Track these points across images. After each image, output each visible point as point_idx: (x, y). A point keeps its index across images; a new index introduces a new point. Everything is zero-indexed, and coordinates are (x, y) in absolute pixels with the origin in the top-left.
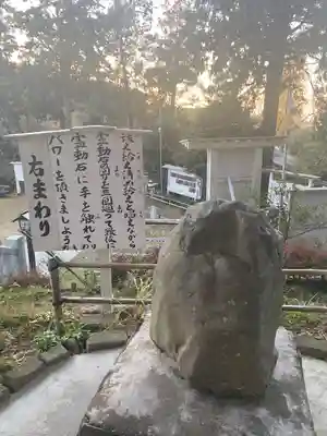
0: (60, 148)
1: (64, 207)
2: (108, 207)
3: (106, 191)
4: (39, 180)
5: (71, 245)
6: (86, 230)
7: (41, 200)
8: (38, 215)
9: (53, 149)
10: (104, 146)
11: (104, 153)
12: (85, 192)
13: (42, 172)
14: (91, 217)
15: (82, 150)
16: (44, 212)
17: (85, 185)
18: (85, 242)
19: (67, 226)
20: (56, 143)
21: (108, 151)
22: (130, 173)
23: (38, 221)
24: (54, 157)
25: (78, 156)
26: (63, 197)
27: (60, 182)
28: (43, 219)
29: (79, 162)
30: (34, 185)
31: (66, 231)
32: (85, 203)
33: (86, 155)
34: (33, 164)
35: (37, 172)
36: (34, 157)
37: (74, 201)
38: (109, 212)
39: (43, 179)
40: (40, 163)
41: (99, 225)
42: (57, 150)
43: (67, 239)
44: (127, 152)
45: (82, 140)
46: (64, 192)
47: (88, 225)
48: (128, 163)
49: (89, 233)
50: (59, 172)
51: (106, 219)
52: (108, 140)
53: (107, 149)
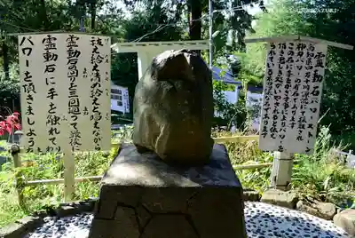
0: (31, 49)
1: (30, 109)
2: (75, 109)
3: (73, 93)
5: (35, 148)
6: (51, 132)
9: (23, 50)
10: (74, 49)
11: (73, 55)
12: (52, 93)
14: (57, 119)
15: (52, 52)
17: (50, 87)
18: (50, 144)
19: (32, 127)
22: (97, 75)
24: (24, 58)
25: (47, 57)
26: (30, 98)
27: (28, 83)
29: (48, 63)
31: (31, 133)
32: (52, 105)
33: (56, 57)
38: (75, 113)
41: (65, 128)
42: (27, 52)
43: (31, 141)
44: (96, 55)
45: (53, 42)
46: (31, 93)
47: (54, 127)
48: (96, 66)
49: (55, 135)
50: (27, 73)
51: (72, 121)
52: (78, 43)
53: (77, 52)
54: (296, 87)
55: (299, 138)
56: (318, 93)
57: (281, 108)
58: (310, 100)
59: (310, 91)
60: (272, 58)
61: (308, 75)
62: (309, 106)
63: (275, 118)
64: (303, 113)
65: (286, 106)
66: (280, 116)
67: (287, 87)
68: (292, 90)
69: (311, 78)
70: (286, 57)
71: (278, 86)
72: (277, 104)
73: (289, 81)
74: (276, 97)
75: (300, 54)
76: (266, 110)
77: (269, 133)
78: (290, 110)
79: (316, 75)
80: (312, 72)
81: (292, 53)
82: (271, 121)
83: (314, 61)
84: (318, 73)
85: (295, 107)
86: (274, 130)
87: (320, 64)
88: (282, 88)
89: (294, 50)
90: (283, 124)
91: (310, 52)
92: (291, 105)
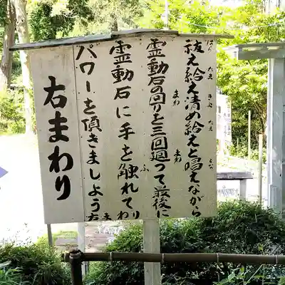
0: (92, 64)
1: (93, 155)
2: (160, 153)
3: (158, 128)
4: (58, 114)
5: (101, 213)
6: (125, 189)
7: (60, 143)
8: (55, 167)
9: (82, 67)
10: (159, 60)
11: (158, 69)
12: (126, 131)
13: (63, 101)
14: (134, 169)
15: (125, 66)
16: (63, 162)
17: (127, 120)
18: (123, 207)
19: (97, 183)
20: (86, 56)
21: (164, 67)
22: (196, 100)
23: (54, 175)
24: (83, 78)
25: (118, 75)
26: (94, 138)
27: (89, 117)
28: (61, 174)
29: (120, 85)
30: (51, 122)
31: (95, 191)
32: (126, 148)
33: (131, 75)
34: (50, 90)
35: (57, 101)
36: (52, 79)
37: (109, 146)
38: (161, 160)
39: (64, 112)
40: (62, 87)
41: (146, 182)
42: (87, 68)
43: (96, 203)
44: (193, 69)
45: (126, 51)
46: (95, 131)
47: (129, 181)
48: (193, 85)
49: (131, 194)
50: (88, 102)
51: (156, 172)
52: (164, 50)
53: (163, 65)
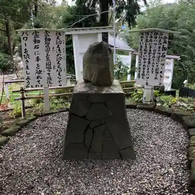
0: (27, 38)
1: (27, 66)
2: (49, 66)
3: (48, 59)
5: (30, 85)
6: (38, 78)
9: (23, 38)
10: (48, 37)
11: (48, 40)
12: (38, 59)
14: (40, 71)
15: (37, 39)
17: (37, 56)
18: (37, 84)
19: (28, 75)
21: (50, 40)
22: (59, 50)
24: (24, 42)
25: (35, 41)
26: (27, 61)
27: (26, 54)
29: (37, 44)
31: (28, 78)
32: (38, 64)
33: (39, 41)
38: (49, 68)
41: (45, 75)
42: (25, 39)
43: (28, 82)
44: (58, 40)
45: (38, 34)
46: (28, 59)
47: (39, 75)
48: (59, 45)
49: (40, 79)
50: (26, 49)
51: (48, 72)
52: (49, 34)
53: (49, 39)
54: (154, 54)
55: (156, 78)
56: (165, 56)
57: (146, 64)
58: (160, 60)
59: (161, 55)
60: (142, 40)
61: (159, 48)
62: (160, 63)
63: (144, 69)
64: (157, 66)
65: (149, 63)
66: (146, 68)
67: (149, 54)
68: (152, 55)
69: (161, 49)
70: (149, 39)
71: (145, 53)
72: (145, 62)
73: (150, 51)
74: (144, 59)
75: (156, 38)
76: (140, 65)
77: (141, 76)
78: (151, 65)
79: (163, 48)
80: (162, 46)
81: (152, 37)
82: (142, 71)
83: (162, 41)
84: (165, 46)
85: (153, 63)
86: (143, 75)
87: (165, 42)
88: (147, 54)
89: (152, 36)
90: (148, 72)
91: (161, 36)
92: (151, 62)
